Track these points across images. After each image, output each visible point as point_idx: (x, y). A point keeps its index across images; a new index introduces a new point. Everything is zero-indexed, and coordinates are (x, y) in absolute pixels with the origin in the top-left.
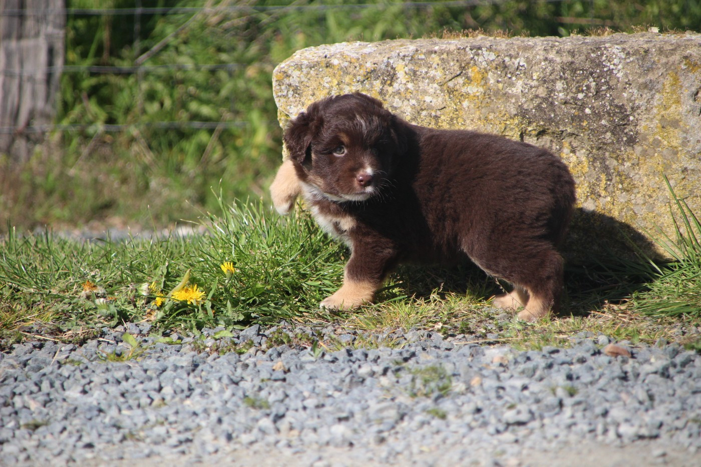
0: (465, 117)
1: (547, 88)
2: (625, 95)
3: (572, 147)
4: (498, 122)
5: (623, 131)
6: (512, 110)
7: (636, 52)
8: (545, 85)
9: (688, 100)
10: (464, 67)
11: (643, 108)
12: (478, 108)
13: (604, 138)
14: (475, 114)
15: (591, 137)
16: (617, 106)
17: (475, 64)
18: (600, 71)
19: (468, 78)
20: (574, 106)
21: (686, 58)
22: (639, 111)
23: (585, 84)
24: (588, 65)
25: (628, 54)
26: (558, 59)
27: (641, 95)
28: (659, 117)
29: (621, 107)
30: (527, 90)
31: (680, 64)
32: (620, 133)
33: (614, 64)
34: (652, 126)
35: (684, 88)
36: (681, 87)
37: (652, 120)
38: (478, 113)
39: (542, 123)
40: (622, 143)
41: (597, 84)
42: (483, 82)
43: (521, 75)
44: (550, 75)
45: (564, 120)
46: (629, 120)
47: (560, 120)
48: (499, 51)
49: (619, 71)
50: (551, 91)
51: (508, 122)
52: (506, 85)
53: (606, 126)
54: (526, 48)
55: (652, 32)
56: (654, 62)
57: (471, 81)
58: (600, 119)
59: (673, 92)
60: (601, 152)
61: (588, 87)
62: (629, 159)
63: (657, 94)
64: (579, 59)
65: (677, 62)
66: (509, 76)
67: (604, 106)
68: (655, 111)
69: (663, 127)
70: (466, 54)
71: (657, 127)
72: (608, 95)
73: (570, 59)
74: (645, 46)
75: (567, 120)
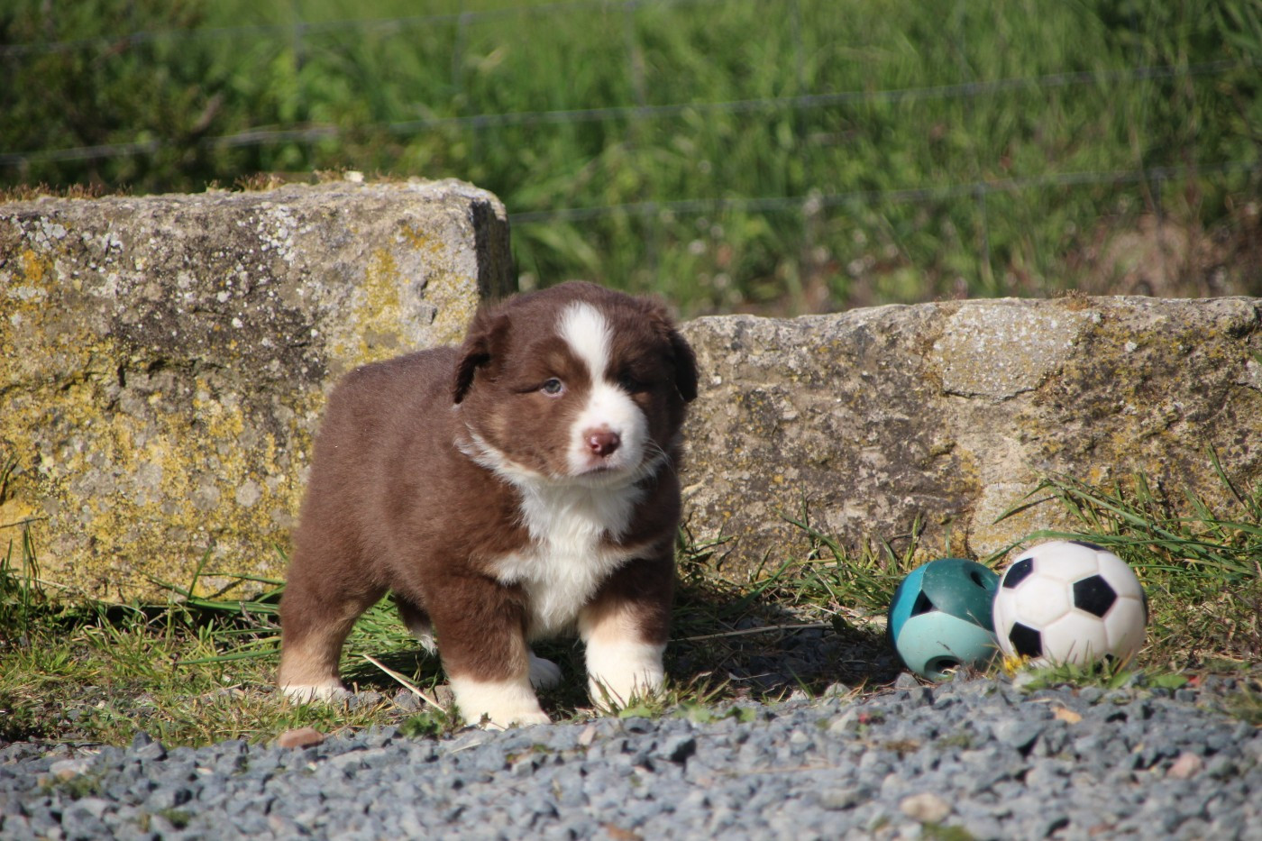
0: (15, 342)
1: (162, 284)
2: (300, 291)
3: (213, 389)
4: (76, 350)
5: (301, 357)
6: (101, 326)
7: (316, 216)
8: (158, 280)
9: (410, 297)
10: (9, 253)
11: (333, 314)
12: (39, 325)
13: (268, 370)
14: (33, 336)
15: (245, 369)
16: (287, 312)
17: (29, 247)
18: (255, 251)
19: (19, 272)
20: (212, 316)
21: (402, 222)
22: (326, 320)
23: (230, 275)
24: (232, 242)
25: (302, 219)
26: (179, 233)
27: (329, 292)
28: (362, 329)
29: (295, 314)
30: (125, 290)
31: (392, 234)
32: (296, 360)
33: (279, 239)
34: (350, 345)
35: (402, 277)
36: (398, 274)
37: (349, 335)
38: (39, 334)
39: (156, 348)
40: (300, 378)
41: (250, 275)
42: (46, 278)
43: (115, 264)
44: (167, 261)
45: (195, 341)
46: (309, 337)
47: (187, 342)
48: (73, 222)
49: (287, 250)
50: (169, 290)
51: (95, 349)
52: (88, 282)
53: (269, 349)
54: (121, 215)
55: (350, 181)
56: (348, 231)
57: (25, 277)
58: (260, 337)
59: (384, 284)
60: (263, 396)
61: (235, 280)
62: (313, 405)
63: (357, 288)
64: (215, 233)
65: (387, 231)
66: (93, 265)
67: (265, 313)
68: (354, 318)
69: (370, 347)
70: (11, 229)
71: (359, 347)
72: (271, 293)
73: (200, 231)
74: (332, 205)
75: (200, 341)
